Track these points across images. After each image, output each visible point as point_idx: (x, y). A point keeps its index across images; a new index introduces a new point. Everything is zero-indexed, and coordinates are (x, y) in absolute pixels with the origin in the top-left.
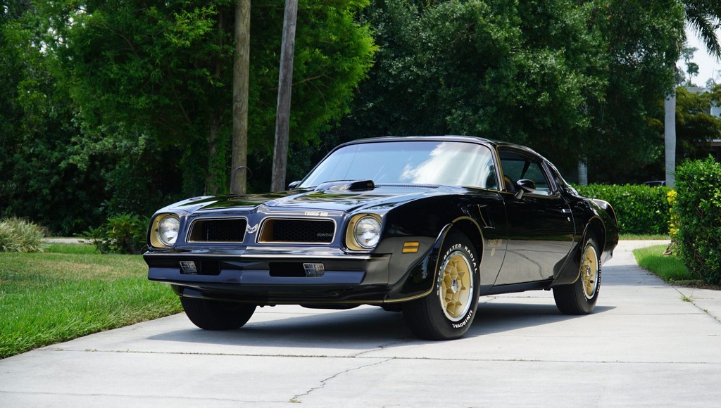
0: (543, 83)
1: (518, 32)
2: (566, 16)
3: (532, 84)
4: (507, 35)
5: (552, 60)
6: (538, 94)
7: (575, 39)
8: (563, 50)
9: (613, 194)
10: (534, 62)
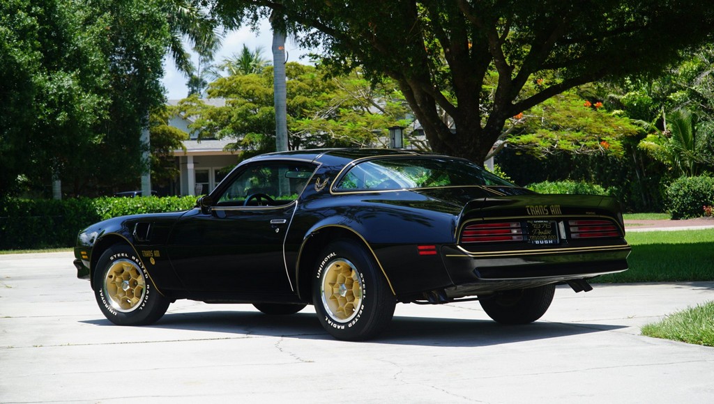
0: (60, 103)
1: (40, 55)
2: (78, 39)
3: (51, 105)
4: (30, 59)
5: (68, 81)
6: (56, 114)
7: (86, 61)
8: (78, 71)
9: (125, 206)
10: (52, 83)
